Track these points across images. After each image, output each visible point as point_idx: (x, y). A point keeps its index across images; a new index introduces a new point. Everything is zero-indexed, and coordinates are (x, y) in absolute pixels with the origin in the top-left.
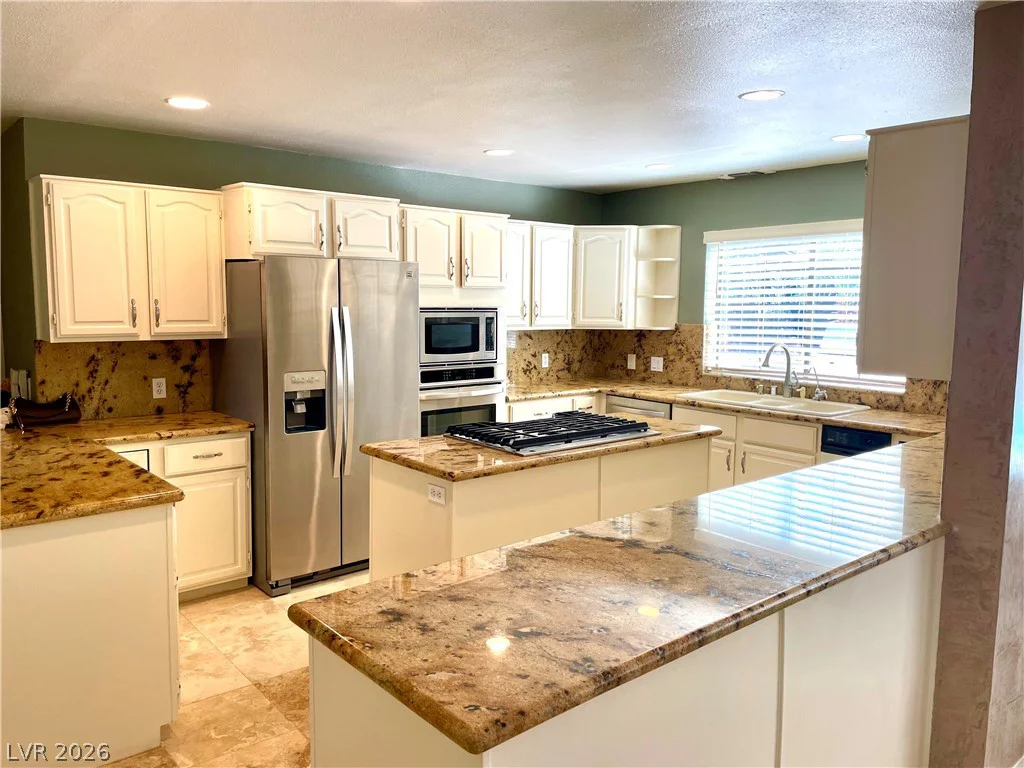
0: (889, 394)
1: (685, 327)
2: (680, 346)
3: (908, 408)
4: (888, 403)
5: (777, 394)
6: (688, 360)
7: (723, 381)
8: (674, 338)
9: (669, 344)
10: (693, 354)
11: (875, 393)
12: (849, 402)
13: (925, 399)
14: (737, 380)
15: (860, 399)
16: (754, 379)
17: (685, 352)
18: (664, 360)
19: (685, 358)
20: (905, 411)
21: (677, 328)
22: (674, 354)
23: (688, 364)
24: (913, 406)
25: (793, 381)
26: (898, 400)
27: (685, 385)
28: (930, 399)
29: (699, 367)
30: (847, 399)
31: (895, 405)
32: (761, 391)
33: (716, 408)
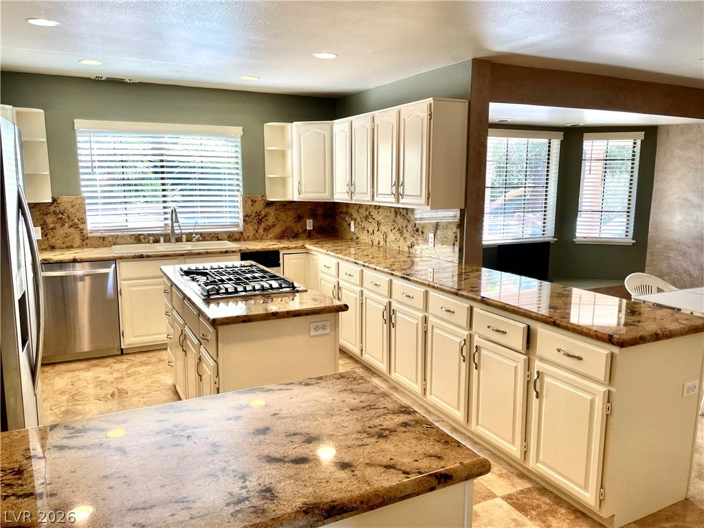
0: (235, 232)
1: (64, 199)
2: (60, 216)
3: (246, 238)
4: (234, 237)
5: (165, 242)
6: (71, 226)
7: (111, 239)
8: (52, 209)
9: (47, 214)
10: (76, 221)
11: (226, 233)
12: (211, 240)
13: (254, 232)
14: (123, 237)
15: (217, 237)
16: (139, 235)
17: (67, 220)
18: (42, 229)
19: (67, 225)
20: (244, 240)
21: (54, 200)
22: (53, 222)
23: (72, 230)
24: (248, 237)
25: (177, 232)
26: (240, 234)
27: (70, 247)
28: (257, 232)
29: (84, 231)
30: (210, 239)
31: (238, 238)
32: (151, 241)
33: (163, 256)
